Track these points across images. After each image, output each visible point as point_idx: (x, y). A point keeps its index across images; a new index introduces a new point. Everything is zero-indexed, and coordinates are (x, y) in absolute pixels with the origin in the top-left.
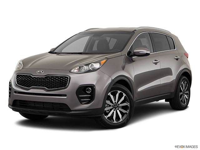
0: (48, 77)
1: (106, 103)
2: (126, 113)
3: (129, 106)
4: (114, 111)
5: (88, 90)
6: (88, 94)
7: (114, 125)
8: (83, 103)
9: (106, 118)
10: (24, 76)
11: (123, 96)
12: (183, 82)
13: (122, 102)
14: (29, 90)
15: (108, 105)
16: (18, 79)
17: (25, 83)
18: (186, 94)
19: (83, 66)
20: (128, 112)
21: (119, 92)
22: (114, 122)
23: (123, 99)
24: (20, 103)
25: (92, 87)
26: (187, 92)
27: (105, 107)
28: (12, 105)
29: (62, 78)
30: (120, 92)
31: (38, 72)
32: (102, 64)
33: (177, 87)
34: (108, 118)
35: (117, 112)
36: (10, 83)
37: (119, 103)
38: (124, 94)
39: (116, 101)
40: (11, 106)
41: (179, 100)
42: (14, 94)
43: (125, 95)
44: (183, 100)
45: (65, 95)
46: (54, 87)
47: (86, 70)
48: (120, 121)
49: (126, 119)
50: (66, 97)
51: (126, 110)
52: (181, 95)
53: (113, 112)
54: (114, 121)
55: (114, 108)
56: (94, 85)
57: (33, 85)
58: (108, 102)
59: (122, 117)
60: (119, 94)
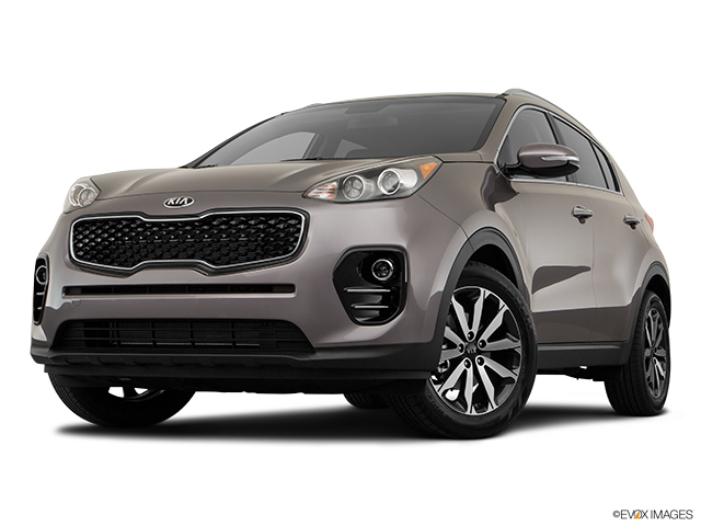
0: (215, 218)
2: (510, 380)
4: (468, 366)
5: (378, 270)
6: (379, 284)
7: (469, 423)
8: (359, 320)
9: (440, 394)
11: (496, 310)
12: (653, 314)
13: (494, 337)
14: (127, 274)
16: (81, 237)
18: (657, 357)
19: (354, 179)
20: (515, 374)
21: (485, 293)
24: (87, 334)
25: (398, 256)
26: (661, 353)
28: (50, 345)
29: (272, 222)
30: (488, 293)
31: (172, 201)
32: (426, 176)
33: (638, 321)
35: (476, 372)
37: (485, 336)
38: (502, 303)
39: (475, 330)
41: (643, 374)
43: (506, 308)
44: (652, 380)
45: (289, 288)
46: (237, 259)
47: (368, 192)
48: (490, 409)
50: (292, 295)
51: (510, 368)
52: (648, 359)
53: (465, 373)
55: (466, 355)
56: (403, 249)
57: (147, 255)
58: (449, 333)
59: (497, 394)
60: (485, 300)
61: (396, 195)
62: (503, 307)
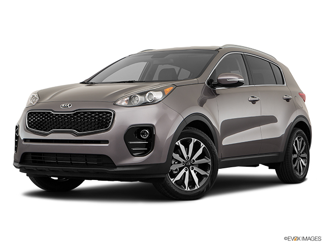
0: (79, 113)
1: (173, 158)
2: (206, 176)
3: (210, 164)
4: (186, 171)
5: (143, 134)
6: (144, 140)
7: (187, 194)
8: (134, 154)
9: (173, 182)
10: (39, 113)
11: (200, 147)
12: (298, 138)
13: (199, 158)
14: (47, 135)
15: (176, 160)
16: (30, 118)
17: (42, 125)
18: (301, 157)
19: (135, 96)
20: (208, 173)
21: (194, 140)
22: (186, 190)
23: (200, 152)
24: (32, 158)
25: (151, 128)
26: (305, 155)
27: (172, 165)
28: (19, 161)
29: (101, 115)
30: (196, 140)
31: (63, 105)
32: (166, 94)
33: (288, 145)
34: (176, 182)
35: (190, 173)
36: (17, 127)
37: (194, 158)
38: (202, 144)
39: (190, 155)
40: (17, 164)
41: (292, 166)
42: (23, 143)
43: (204, 146)
44: (298, 168)
45: (107, 142)
46: (88, 129)
47: (141, 101)
48: (196, 188)
49: (206, 185)
50: (107, 145)
51: (206, 171)
52: (295, 159)
53: (185, 173)
54: (185, 188)
55: (186, 166)
56: (153, 126)
57: (54, 127)
58: (176, 156)
59: (199, 182)
60: (194, 143)
61: (153, 102)
62: (203, 146)
